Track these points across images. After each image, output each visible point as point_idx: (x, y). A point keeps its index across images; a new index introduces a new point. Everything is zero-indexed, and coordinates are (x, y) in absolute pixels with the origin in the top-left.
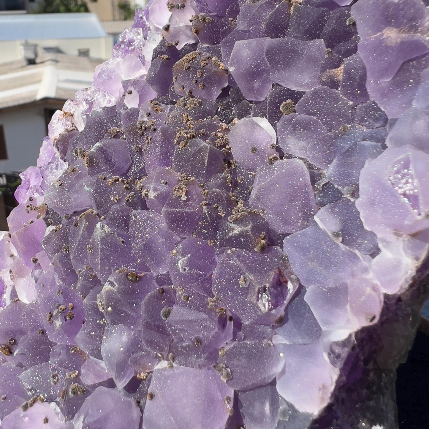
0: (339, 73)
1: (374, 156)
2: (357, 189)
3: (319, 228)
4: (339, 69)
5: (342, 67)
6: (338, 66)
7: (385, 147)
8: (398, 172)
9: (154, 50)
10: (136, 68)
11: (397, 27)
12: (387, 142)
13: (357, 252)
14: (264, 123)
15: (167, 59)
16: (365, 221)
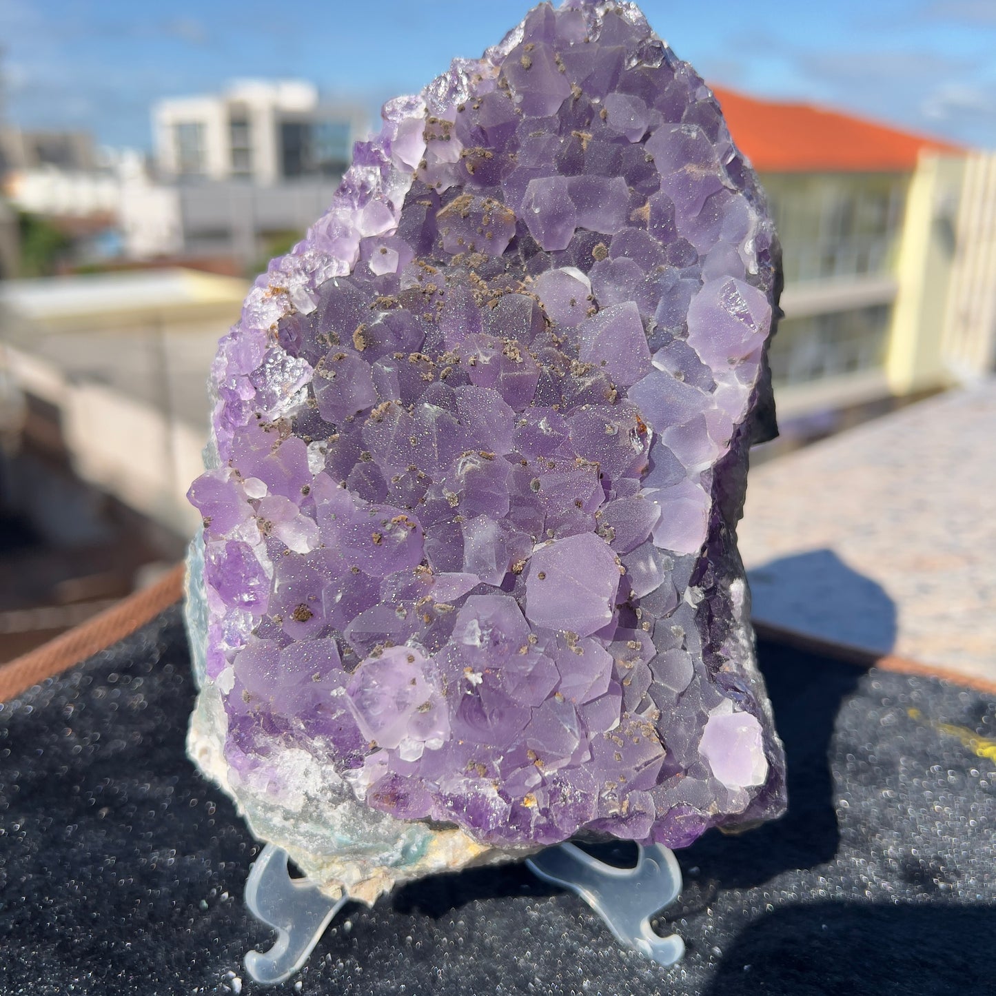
0: (646, 211)
1: (697, 291)
2: (686, 326)
3: (661, 372)
4: (645, 208)
5: (648, 205)
6: (644, 204)
7: (702, 283)
8: (727, 297)
9: (406, 195)
10: (383, 219)
11: (696, 164)
12: (703, 278)
13: (699, 389)
14: (575, 273)
15: (430, 205)
16: (702, 355)
